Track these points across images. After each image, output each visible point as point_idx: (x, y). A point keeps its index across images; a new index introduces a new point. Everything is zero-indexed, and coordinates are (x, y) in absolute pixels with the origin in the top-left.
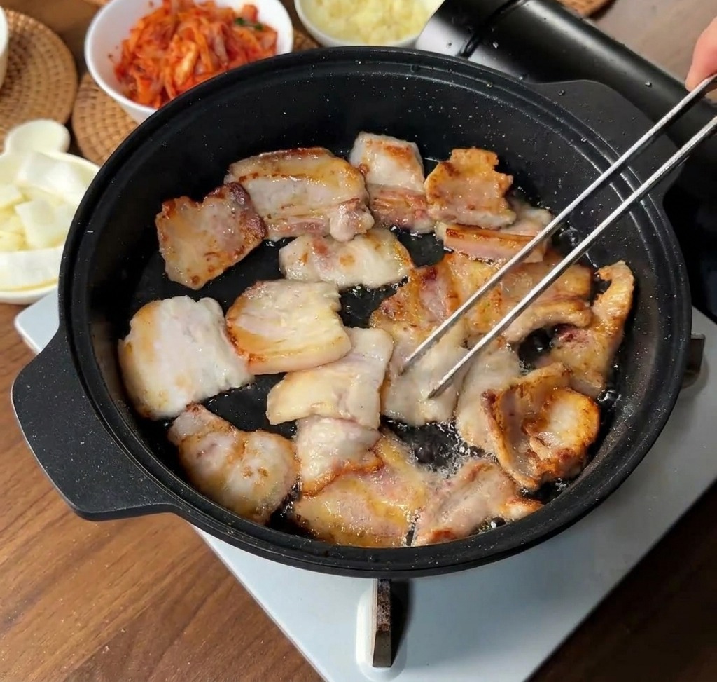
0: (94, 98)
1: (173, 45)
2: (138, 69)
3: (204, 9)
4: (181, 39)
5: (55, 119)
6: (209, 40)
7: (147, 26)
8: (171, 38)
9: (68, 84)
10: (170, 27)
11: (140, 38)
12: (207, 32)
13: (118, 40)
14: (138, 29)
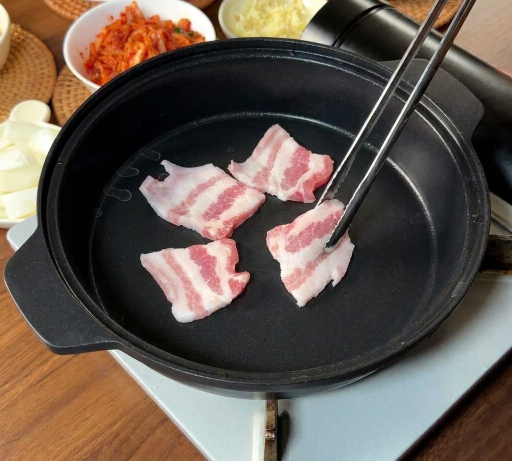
0: (69, 86)
1: (127, 45)
2: (102, 63)
3: (151, 21)
4: (133, 41)
5: (40, 100)
6: (154, 43)
7: (109, 31)
8: (127, 41)
9: (49, 76)
10: (126, 33)
11: (103, 41)
12: (153, 36)
13: (87, 44)
14: (102, 34)
